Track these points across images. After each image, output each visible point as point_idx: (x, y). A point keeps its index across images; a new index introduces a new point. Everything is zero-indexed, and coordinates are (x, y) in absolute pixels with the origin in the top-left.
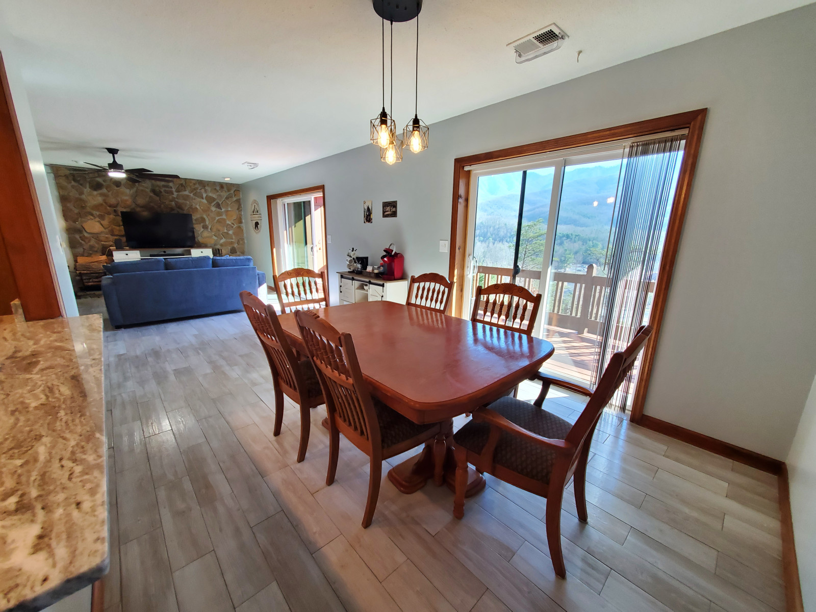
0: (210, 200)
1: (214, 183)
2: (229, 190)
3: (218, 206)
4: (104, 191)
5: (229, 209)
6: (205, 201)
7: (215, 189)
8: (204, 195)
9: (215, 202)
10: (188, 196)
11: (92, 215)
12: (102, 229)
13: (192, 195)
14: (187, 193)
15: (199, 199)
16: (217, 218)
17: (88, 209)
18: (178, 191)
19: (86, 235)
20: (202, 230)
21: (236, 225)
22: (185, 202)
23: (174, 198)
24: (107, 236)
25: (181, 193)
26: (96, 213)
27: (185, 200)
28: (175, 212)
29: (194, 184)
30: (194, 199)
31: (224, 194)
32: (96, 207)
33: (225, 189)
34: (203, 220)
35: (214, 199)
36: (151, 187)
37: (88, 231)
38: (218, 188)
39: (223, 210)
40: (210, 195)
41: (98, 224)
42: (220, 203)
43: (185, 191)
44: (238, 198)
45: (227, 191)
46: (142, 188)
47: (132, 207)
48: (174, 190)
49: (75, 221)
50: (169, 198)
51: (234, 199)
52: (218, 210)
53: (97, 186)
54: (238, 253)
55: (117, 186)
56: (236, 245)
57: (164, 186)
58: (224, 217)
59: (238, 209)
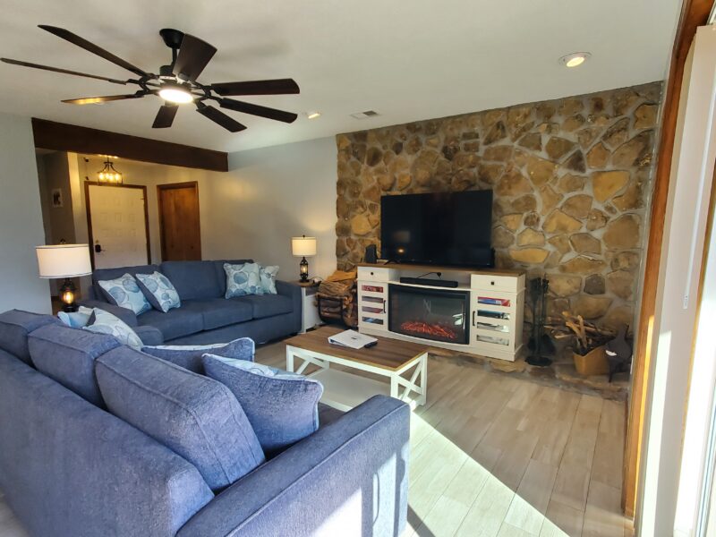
0: (558, 149)
1: (578, 101)
2: (618, 112)
3: (577, 163)
5: (609, 167)
6: (543, 154)
8: (546, 139)
9: (570, 153)
10: (505, 149)
11: (363, 206)
12: (369, 229)
13: (516, 144)
14: (506, 142)
15: (529, 152)
16: (567, 196)
17: (361, 198)
18: (489, 141)
19: (353, 237)
20: (523, 227)
21: (620, 214)
22: (498, 163)
23: (479, 158)
24: (374, 240)
25: (493, 145)
26: (368, 202)
27: (499, 159)
28: (476, 188)
29: (526, 116)
30: (520, 153)
31: (602, 126)
32: (369, 193)
33: (609, 110)
34: (530, 202)
35: (568, 145)
37: (355, 232)
38: (586, 112)
39: (589, 171)
40: (561, 134)
42: (585, 152)
43: (503, 137)
44: (646, 128)
45: (611, 114)
46: (429, 148)
47: (411, 187)
48: (481, 140)
49: (344, 217)
50: (467, 161)
51: (633, 133)
52: (574, 173)
53: (375, 158)
54: (608, 294)
55: (397, 153)
56: (605, 272)
57: (466, 136)
58: (588, 191)
59: (637, 162)
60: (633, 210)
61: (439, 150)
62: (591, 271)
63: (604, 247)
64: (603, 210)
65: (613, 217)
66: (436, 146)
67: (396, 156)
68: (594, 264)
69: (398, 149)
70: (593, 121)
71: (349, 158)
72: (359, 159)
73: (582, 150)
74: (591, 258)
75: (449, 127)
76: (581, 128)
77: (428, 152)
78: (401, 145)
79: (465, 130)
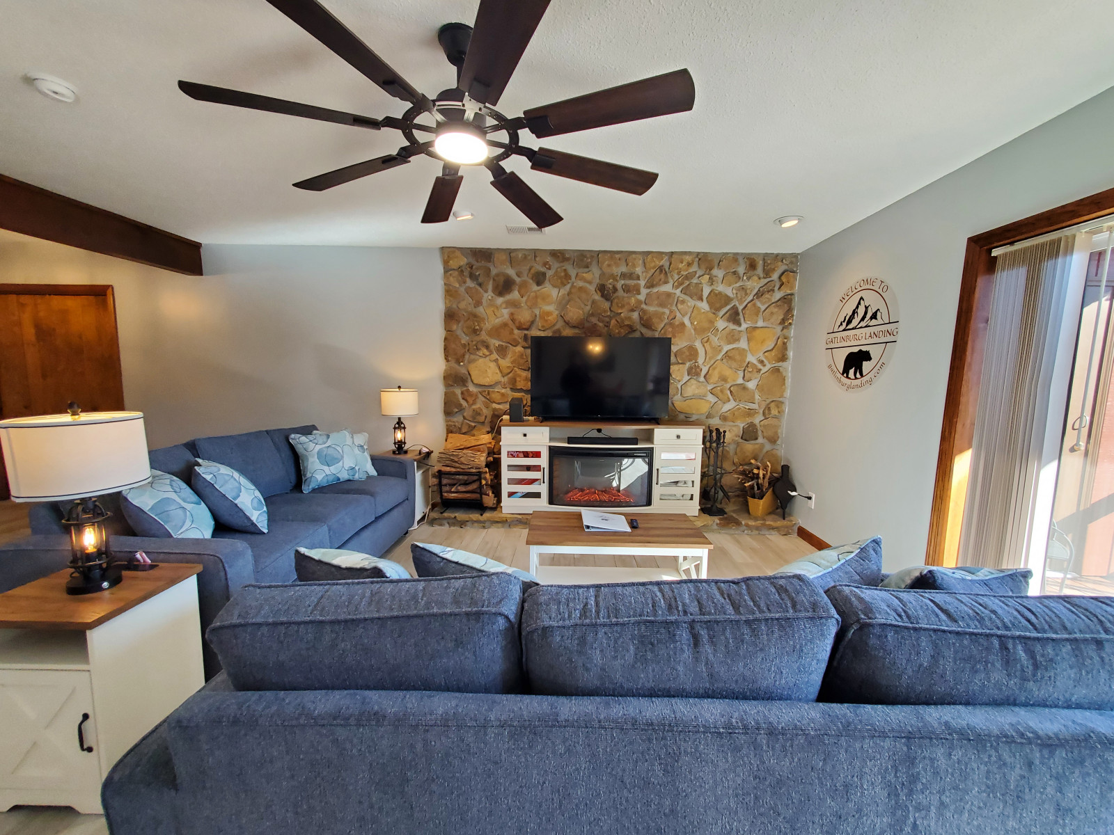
0: (718, 301)
1: (735, 257)
2: (767, 273)
3: (734, 317)
4: (515, 295)
5: (760, 323)
6: (704, 306)
7: (735, 273)
8: (706, 291)
9: (728, 307)
10: (669, 295)
11: (487, 347)
12: (498, 377)
13: (678, 292)
14: (667, 288)
15: (691, 302)
16: (726, 348)
17: (484, 336)
18: (650, 285)
19: (472, 388)
20: (686, 378)
21: (768, 366)
22: (661, 310)
23: (639, 302)
24: (503, 391)
25: (655, 290)
26: (495, 343)
27: (662, 305)
28: (637, 335)
29: (689, 265)
30: (683, 302)
31: (754, 285)
32: (496, 332)
33: (760, 271)
34: (693, 353)
35: (728, 300)
36: (597, 281)
37: (475, 382)
38: (741, 270)
39: (744, 326)
40: (721, 288)
41: (493, 365)
42: (740, 308)
43: (666, 282)
44: (789, 292)
45: (762, 275)
46: (580, 284)
47: (557, 327)
48: (642, 283)
49: (458, 362)
50: (629, 304)
51: (778, 295)
52: (732, 326)
53: (505, 286)
54: (760, 440)
55: (539, 284)
56: (757, 419)
57: (624, 276)
58: (743, 344)
59: (783, 321)
60: (780, 364)
61: (592, 288)
62: (749, 420)
63: (757, 397)
64: (755, 362)
65: (764, 370)
66: (590, 283)
67: (535, 288)
68: (751, 413)
69: (539, 279)
70: (749, 278)
71: (465, 282)
72: (480, 285)
73: (738, 305)
74: (747, 407)
75: (607, 263)
76: (738, 285)
77: (581, 287)
78: (544, 274)
79: (623, 269)
